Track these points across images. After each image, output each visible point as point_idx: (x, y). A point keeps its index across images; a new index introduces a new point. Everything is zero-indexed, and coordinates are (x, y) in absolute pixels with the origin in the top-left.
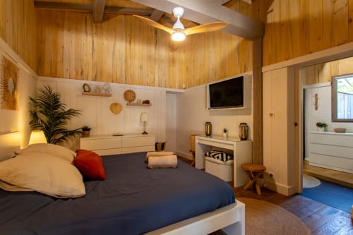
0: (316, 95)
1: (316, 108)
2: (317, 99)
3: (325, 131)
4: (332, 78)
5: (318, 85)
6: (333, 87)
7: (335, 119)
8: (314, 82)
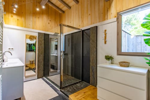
0: (105, 31)
1: (105, 43)
2: (106, 34)
3: (112, 63)
4: (118, 14)
5: (106, 22)
6: (118, 23)
7: (120, 53)
8: (104, 19)
